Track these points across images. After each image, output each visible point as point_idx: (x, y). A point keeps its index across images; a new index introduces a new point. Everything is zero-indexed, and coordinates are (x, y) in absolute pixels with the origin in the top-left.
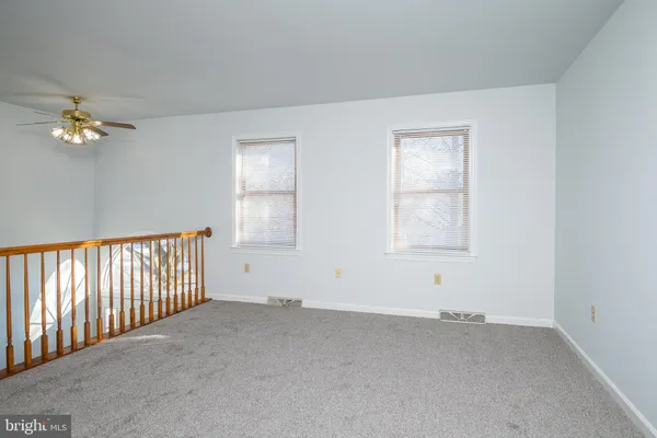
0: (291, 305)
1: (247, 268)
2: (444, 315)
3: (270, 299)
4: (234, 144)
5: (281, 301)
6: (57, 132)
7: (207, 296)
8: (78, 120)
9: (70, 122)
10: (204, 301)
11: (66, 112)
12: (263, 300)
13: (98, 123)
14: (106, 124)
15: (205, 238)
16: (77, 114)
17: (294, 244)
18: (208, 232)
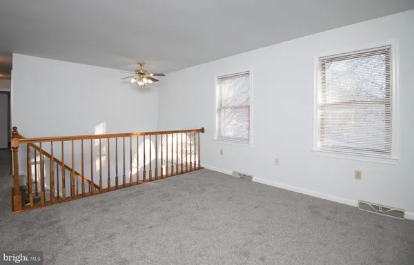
0: (245, 178)
1: (221, 152)
2: (362, 204)
3: (234, 172)
4: (216, 79)
5: (240, 175)
6: (133, 81)
7: (202, 165)
8: (142, 74)
9: (138, 76)
10: (200, 168)
11: (137, 71)
12: (230, 173)
13: (151, 75)
14: (155, 75)
15: (201, 133)
16: (141, 71)
17: (248, 140)
18: (202, 130)
